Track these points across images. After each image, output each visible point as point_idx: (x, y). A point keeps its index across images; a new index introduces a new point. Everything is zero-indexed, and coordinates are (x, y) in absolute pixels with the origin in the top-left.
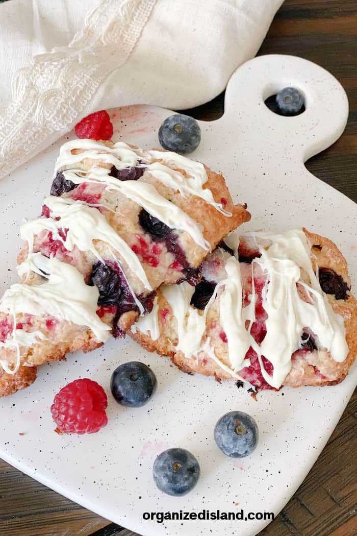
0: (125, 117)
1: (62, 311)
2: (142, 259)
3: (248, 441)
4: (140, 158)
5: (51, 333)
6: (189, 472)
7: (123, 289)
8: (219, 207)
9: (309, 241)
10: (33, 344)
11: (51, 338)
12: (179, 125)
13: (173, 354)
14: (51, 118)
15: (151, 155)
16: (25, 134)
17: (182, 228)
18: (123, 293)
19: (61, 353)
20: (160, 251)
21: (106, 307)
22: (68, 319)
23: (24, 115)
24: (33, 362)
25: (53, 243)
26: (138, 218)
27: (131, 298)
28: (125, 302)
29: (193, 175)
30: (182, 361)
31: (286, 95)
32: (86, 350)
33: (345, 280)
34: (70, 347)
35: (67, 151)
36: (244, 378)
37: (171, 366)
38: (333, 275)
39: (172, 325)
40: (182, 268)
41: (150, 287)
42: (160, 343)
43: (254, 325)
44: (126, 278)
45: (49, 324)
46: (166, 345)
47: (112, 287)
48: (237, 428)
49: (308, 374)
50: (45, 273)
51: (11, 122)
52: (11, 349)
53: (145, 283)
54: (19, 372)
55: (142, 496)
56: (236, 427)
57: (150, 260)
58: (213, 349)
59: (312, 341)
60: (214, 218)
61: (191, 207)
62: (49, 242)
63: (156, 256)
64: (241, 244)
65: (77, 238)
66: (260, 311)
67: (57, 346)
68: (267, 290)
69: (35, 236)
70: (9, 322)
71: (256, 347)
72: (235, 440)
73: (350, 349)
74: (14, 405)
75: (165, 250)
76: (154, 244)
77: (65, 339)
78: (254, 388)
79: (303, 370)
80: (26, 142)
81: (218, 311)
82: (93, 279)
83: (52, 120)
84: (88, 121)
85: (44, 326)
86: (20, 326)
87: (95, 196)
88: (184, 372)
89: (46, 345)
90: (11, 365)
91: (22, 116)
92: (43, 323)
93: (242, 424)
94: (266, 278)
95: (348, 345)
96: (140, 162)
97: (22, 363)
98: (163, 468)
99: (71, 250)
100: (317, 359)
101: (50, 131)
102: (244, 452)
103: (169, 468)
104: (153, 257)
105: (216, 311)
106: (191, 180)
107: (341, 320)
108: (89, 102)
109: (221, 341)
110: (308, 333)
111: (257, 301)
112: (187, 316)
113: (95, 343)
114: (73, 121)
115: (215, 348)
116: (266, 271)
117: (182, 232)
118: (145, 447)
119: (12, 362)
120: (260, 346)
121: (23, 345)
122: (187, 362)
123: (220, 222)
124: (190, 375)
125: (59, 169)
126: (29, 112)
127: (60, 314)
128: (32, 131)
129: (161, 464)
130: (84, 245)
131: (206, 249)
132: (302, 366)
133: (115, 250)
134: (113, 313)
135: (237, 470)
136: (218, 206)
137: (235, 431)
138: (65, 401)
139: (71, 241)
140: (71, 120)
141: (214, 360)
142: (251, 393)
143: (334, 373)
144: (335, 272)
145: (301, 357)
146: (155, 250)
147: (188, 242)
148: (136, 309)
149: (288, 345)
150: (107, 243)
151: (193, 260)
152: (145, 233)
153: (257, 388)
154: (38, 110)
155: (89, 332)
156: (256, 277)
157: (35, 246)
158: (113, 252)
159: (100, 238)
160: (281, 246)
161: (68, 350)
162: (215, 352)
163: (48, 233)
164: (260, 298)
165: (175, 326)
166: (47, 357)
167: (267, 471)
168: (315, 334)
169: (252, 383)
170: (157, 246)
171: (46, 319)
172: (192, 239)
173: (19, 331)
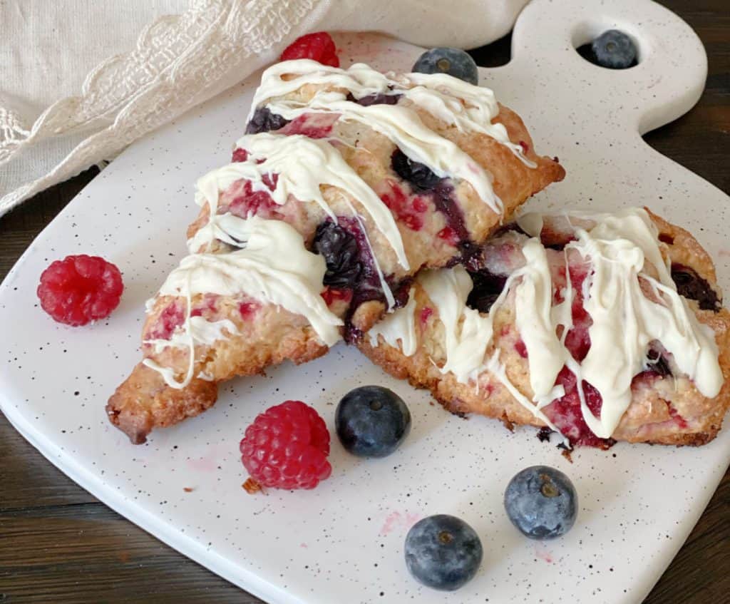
0: (356, 54)
1: (268, 288)
2: (397, 217)
3: (562, 507)
4: (392, 83)
5: (246, 325)
6: (466, 547)
7: (362, 265)
8: (518, 150)
9: (654, 225)
10: (216, 341)
11: (246, 333)
12: (445, 61)
13: (436, 381)
14: (250, 29)
15: (409, 78)
16: (209, 50)
17: (459, 175)
18: (362, 270)
19: (259, 363)
20: (425, 208)
21: (337, 290)
22: (275, 302)
23: (207, 27)
24: (214, 373)
25: (252, 197)
26: (390, 160)
27: (375, 280)
28: (367, 286)
29: (477, 104)
30: (451, 393)
31: (608, 40)
32: (300, 360)
33: (713, 287)
34: (273, 354)
35: (275, 76)
36: (553, 421)
37: (432, 404)
38: (693, 278)
39: (437, 335)
40: (457, 239)
41: (407, 262)
42: (415, 362)
43: (571, 335)
44: (369, 244)
45: (245, 309)
46: (426, 367)
47: (347, 260)
48: (544, 488)
49: (659, 414)
50: (237, 241)
51: (187, 36)
52: (181, 348)
53: (399, 256)
54: (190, 386)
55: (384, 591)
56: (542, 485)
57: (409, 220)
58: (503, 367)
59: (663, 364)
60: (510, 165)
61: (473, 146)
62: (246, 197)
63: (418, 215)
64: (546, 228)
65: (294, 183)
66: (579, 314)
67: (253, 349)
68: (591, 284)
69: (221, 194)
70: (179, 309)
71: (573, 366)
72: (541, 504)
73: (725, 379)
74: (176, 447)
75: (433, 206)
76: (416, 196)
77: (267, 337)
78: (566, 442)
79: (650, 404)
80: (209, 65)
81: (512, 311)
82: (318, 244)
83: (252, 34)
84: (303, 45)
85: (236, 313)
86: (196, 313)
87: (322, 129)
88: (454, 414)
89: (237, 344)
90: (177, 375)
91: (204, 28)
92: (235, 308)
93: (551, 481)
94: (588, 268)
95: (723, 373)
96: (391, 88)
97: (196, 373)
98: (423, 539)
99: (282, 203)
100: (673, 388)
101: (247, 53)
102: (555, 526)
103: (434, 538)
104: (413, 216)
105: (509, 313)
106: (473, 111)
107: (711, 333)
108: (309, 12)
109: (516, 356)
110: (656, 350)
111: (575, 300)
112: (461, 321)
113: (316, 345)
114: (282, 40)
115: (507, 367)
116: (588, 258)
117: (459, 183)
118: (390, 520)
119: (181, 370)
120: (580, 364)
121: (201, 342)
122: (459, 393)
123: (518, 174)
124: (462, 419)
125: (260, 103)
126: (215, 23)
127: (263, 292)
128: (221, 48)
129: (420, 533)
130: (304, 193)
131: (496, 210)
132: (648, 399)
133: (355, 200)
134: (346, 301)
135: (542, 562)
136: (516, 149)
137: (541, 491)
138: (265, 428)
139: (285, 187)
140: (281, 37)
141: (504, 387)
142: (562, 450)
143: (698, 418)
144: (696, 274)
145: (646, 385)
146: (417, 206)
147: (469, 197)
148: (382, 299)
149: (625, 363)
150: (342, 190)
151: (477, 226)
152: (402, 181)
153: (573, 441)
154: (231, 17)
155: (306, 328)
156: (573, 266)
157: (220, 207)
158: (352, 203)
159: (332, 184)
160: (611, 227)
161: (269, 360)
162: (506, 373)
163: (243, 185)
164: (579, 296)
165: (441, 336)
166: (237, 366)
167: (591, 567)
168: (669, 351)
169: (565, 431)
170: (420, 200)
171: (240, 301)
172: (476, 193)
173: (196, 319)
